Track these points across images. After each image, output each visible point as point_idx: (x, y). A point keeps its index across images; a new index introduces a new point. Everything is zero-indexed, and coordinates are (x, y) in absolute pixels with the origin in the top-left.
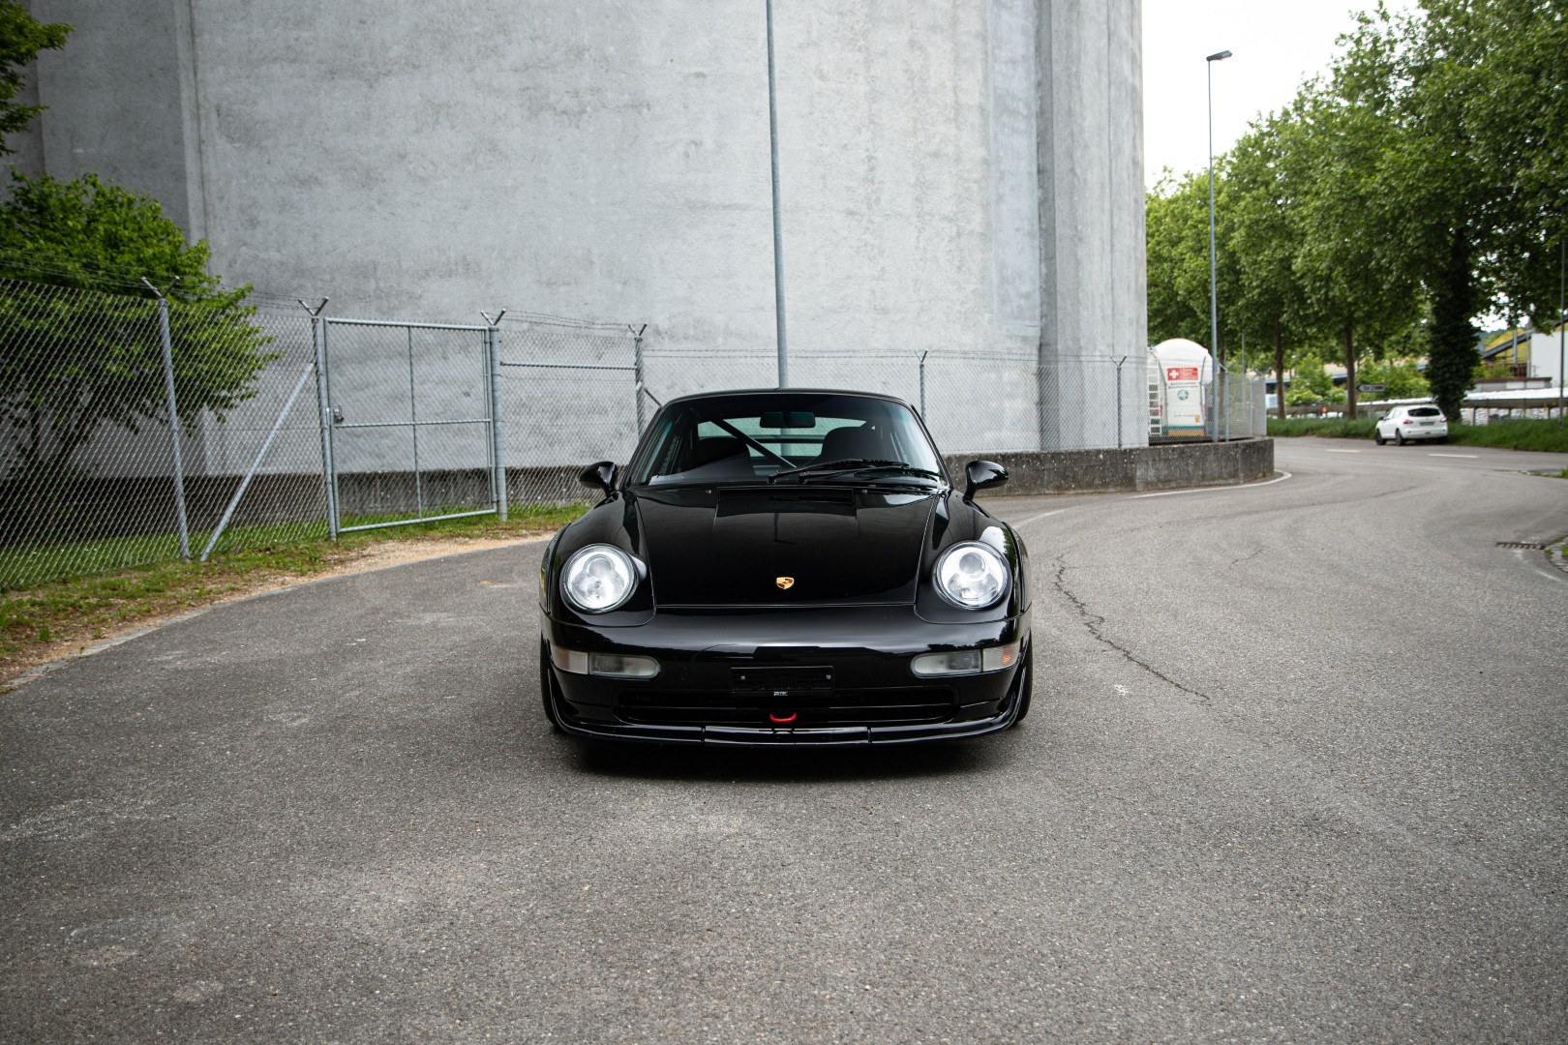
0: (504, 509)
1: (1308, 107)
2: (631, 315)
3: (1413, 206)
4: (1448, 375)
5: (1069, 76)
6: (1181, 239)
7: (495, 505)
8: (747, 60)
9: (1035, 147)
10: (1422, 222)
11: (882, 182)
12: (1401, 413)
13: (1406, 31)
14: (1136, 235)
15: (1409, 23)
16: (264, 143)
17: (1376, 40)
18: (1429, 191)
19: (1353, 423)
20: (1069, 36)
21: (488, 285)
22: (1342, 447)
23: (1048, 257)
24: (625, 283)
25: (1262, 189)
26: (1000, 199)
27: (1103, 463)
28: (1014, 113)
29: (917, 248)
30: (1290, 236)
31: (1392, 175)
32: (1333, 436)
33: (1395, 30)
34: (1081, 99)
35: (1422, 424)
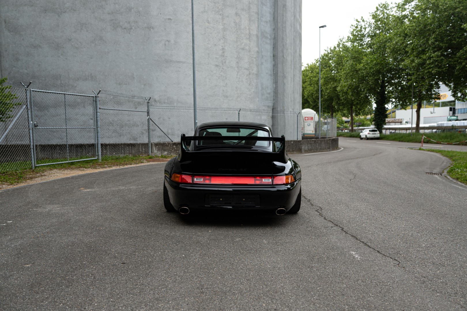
0: (100, 157)
1: (341, 46)
2: (147, 95)
3: (371, 73)
4: (379, 121)
5: (283, 27)
6: (306, 82)
7: (97, 156)
8: (185, 15)
9: (272, 49)
10: (374, 78)
11: (226, 57)
12: (367, 131)
13: (369, 25)
14: (300, 77)
15: (370, 23)
16: (21, 33)
17: (361, 28)
18: (376, 69)
19: (352, 133)
20: (283, 15)
21: (99, 84)
22: (350, 140)
23: (276, 82)
24: (145, 85)
25: (328, 68)
26: (262, 63)
27: (293, 144)
28: (266, 38)
29: (237, 77)
30: (336, 81)
31: (366, 64)
32: (347, 137)
33: (366, 25)
34: (286, 35)
35: (373, 134)
